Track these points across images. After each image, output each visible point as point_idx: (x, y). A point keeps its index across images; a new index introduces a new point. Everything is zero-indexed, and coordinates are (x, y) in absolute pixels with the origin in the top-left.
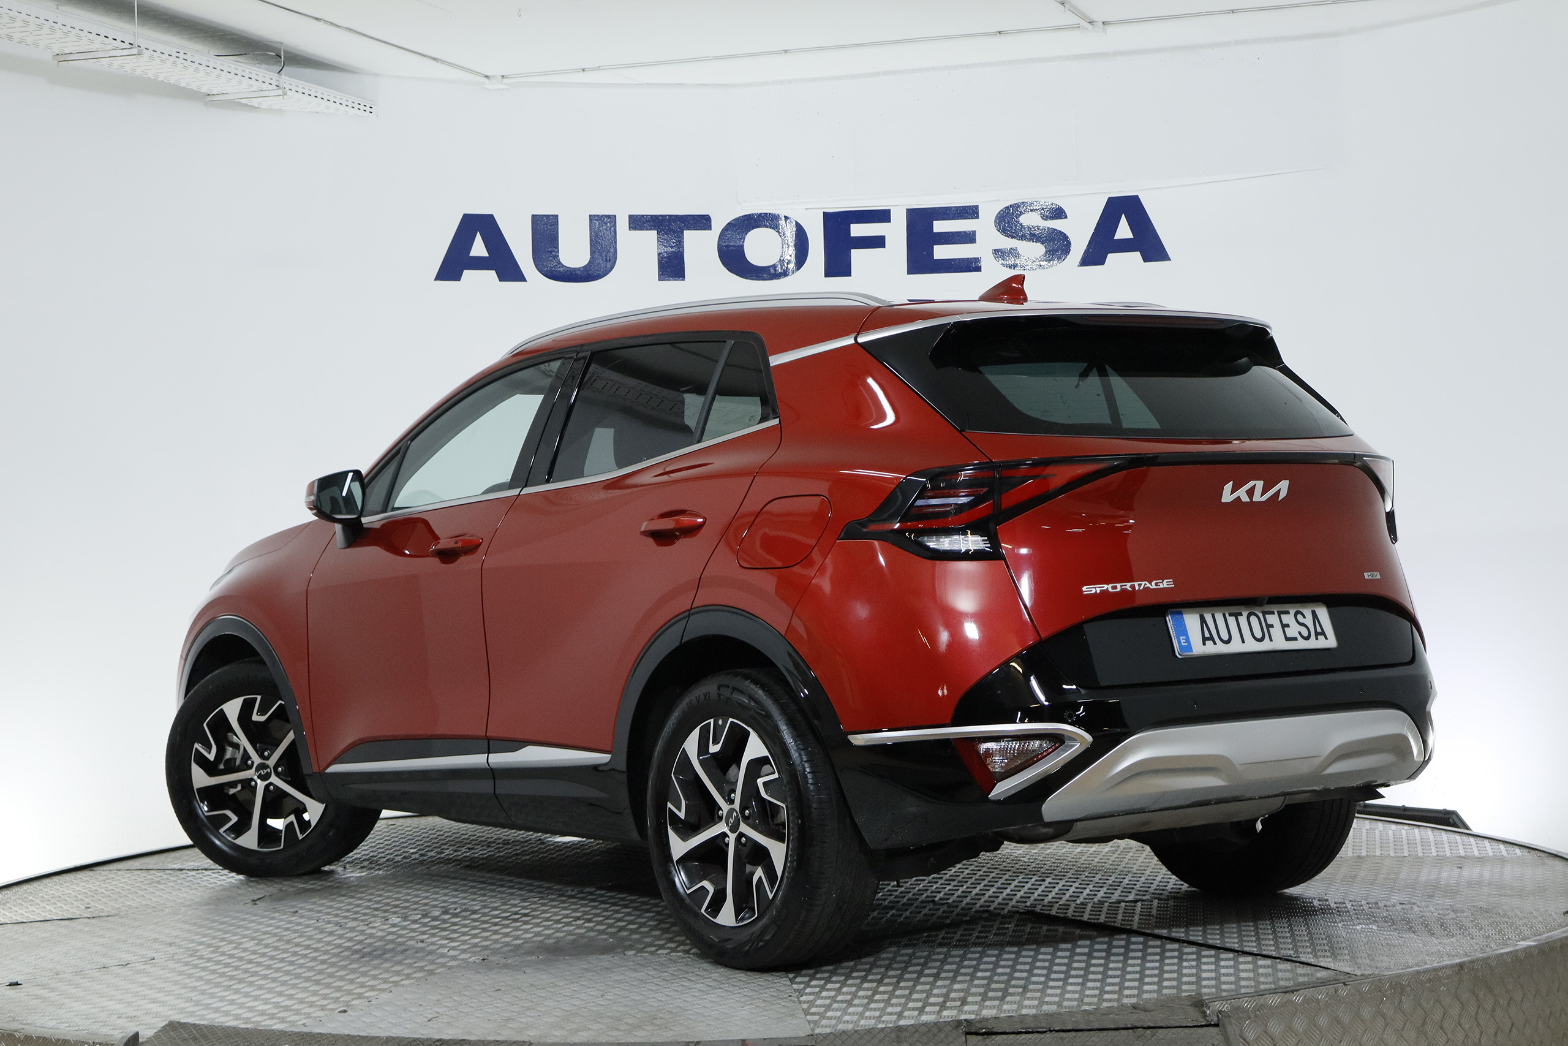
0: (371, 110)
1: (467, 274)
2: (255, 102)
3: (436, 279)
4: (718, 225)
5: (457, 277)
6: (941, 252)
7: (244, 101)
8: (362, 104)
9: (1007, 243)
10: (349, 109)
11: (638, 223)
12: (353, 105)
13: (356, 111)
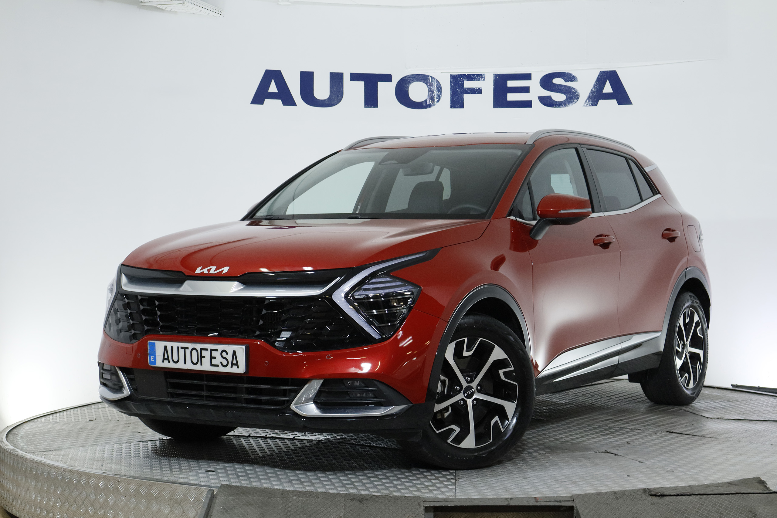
0: (221, 13)
1: (267, 101)
2: (164, 7)
3: (251, 103)
4: (396, 79)
5: (262, 103)
6: (511, 97)
7: (158, 6)
8: (217, 10)
9: (546, 93)
10: (211, 12)
11: (355, 77)
12: (213, 10)
13: (214, 13)
